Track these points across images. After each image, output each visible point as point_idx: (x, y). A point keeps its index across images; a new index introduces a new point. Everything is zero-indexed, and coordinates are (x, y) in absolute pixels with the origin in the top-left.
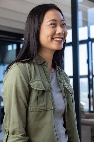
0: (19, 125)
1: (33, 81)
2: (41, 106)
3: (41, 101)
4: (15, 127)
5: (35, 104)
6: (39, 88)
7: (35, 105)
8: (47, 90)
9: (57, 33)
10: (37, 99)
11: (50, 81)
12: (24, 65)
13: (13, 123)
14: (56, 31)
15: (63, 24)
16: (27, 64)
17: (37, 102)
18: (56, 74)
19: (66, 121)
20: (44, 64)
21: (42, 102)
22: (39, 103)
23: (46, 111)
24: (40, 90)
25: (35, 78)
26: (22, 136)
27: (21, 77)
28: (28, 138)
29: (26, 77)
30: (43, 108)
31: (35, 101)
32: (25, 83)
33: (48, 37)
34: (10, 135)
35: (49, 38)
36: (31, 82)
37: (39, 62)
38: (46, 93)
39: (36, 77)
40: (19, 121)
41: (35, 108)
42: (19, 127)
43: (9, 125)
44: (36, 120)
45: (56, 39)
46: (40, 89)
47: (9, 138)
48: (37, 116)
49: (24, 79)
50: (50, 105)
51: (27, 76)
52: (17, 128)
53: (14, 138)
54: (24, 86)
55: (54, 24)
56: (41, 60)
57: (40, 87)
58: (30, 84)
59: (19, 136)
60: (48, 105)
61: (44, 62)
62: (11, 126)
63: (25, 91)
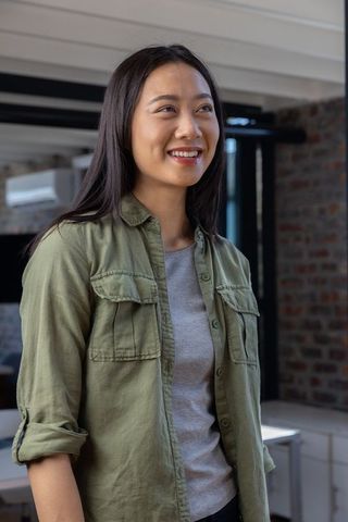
0: (55, 398)
1: (103, 274)
2: (125, 346)
3: (125, 333)
4: (45, 403)
5: (104, 341)
6: (117, 294)
7: (105, 344)
8: (146, 301)
9: (178, 134)
10: (111, 325)
11: (162, 276)
12: (79, 230)
13: (40, 390)
14: (175, 129)
15: (204, 108)
16: (89, 227)
17: (111, 334)
18: (193, 253)
19: (218, 394)
20: (149, 226)
21: (127, 335)
22: (120, 337)
23: (139, 361)
24: (121, 302)
25: (108, 266)
26: (63, 426)
27: (64, 264)
28: (83, 436)
29: (81, 265)
30: (130, 353)
31: (105, 333)
32: (78, 281)
33: (152, 149)
34: (32, 425)
35: (157, 151)
36: (96, 276)
37: (134, 221)
38: (142, 311)
39: (114, 265)
40: (54, 386)
41: (106, 353)
42: (55, 402)
43: (30, 396)
44: (108, 386)
45: (177, 153)
46: (119, 300)
47: (28, 431)
48: (112, 374)
49: (73, 270)
50: (153, 344)
51: (86, 260)
52: (48, 406)
53: (41, 431)
54: (71, 290)
55: (169, 109)
56: (138, 213)
57: (121, 292)
58: (93, 283)
59: (55, 426)
60: (147, 345)
61: (149, 220)
62: (34, 399)
63: (76, 301)
